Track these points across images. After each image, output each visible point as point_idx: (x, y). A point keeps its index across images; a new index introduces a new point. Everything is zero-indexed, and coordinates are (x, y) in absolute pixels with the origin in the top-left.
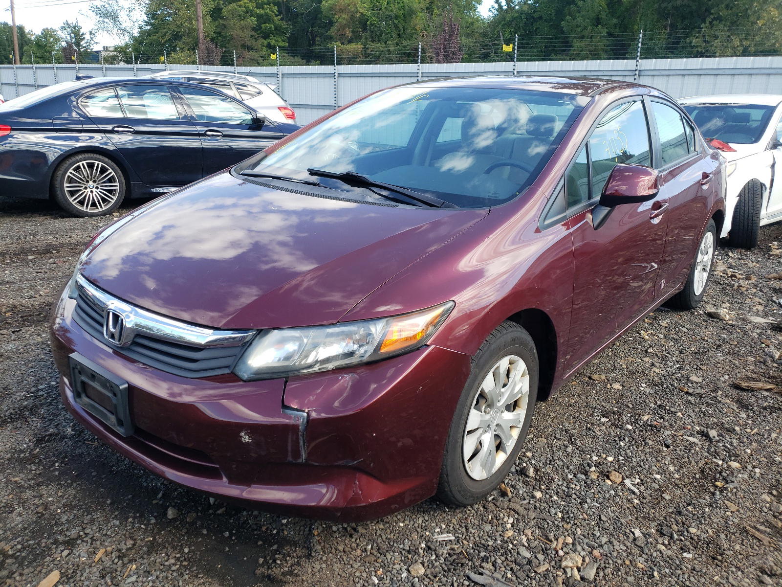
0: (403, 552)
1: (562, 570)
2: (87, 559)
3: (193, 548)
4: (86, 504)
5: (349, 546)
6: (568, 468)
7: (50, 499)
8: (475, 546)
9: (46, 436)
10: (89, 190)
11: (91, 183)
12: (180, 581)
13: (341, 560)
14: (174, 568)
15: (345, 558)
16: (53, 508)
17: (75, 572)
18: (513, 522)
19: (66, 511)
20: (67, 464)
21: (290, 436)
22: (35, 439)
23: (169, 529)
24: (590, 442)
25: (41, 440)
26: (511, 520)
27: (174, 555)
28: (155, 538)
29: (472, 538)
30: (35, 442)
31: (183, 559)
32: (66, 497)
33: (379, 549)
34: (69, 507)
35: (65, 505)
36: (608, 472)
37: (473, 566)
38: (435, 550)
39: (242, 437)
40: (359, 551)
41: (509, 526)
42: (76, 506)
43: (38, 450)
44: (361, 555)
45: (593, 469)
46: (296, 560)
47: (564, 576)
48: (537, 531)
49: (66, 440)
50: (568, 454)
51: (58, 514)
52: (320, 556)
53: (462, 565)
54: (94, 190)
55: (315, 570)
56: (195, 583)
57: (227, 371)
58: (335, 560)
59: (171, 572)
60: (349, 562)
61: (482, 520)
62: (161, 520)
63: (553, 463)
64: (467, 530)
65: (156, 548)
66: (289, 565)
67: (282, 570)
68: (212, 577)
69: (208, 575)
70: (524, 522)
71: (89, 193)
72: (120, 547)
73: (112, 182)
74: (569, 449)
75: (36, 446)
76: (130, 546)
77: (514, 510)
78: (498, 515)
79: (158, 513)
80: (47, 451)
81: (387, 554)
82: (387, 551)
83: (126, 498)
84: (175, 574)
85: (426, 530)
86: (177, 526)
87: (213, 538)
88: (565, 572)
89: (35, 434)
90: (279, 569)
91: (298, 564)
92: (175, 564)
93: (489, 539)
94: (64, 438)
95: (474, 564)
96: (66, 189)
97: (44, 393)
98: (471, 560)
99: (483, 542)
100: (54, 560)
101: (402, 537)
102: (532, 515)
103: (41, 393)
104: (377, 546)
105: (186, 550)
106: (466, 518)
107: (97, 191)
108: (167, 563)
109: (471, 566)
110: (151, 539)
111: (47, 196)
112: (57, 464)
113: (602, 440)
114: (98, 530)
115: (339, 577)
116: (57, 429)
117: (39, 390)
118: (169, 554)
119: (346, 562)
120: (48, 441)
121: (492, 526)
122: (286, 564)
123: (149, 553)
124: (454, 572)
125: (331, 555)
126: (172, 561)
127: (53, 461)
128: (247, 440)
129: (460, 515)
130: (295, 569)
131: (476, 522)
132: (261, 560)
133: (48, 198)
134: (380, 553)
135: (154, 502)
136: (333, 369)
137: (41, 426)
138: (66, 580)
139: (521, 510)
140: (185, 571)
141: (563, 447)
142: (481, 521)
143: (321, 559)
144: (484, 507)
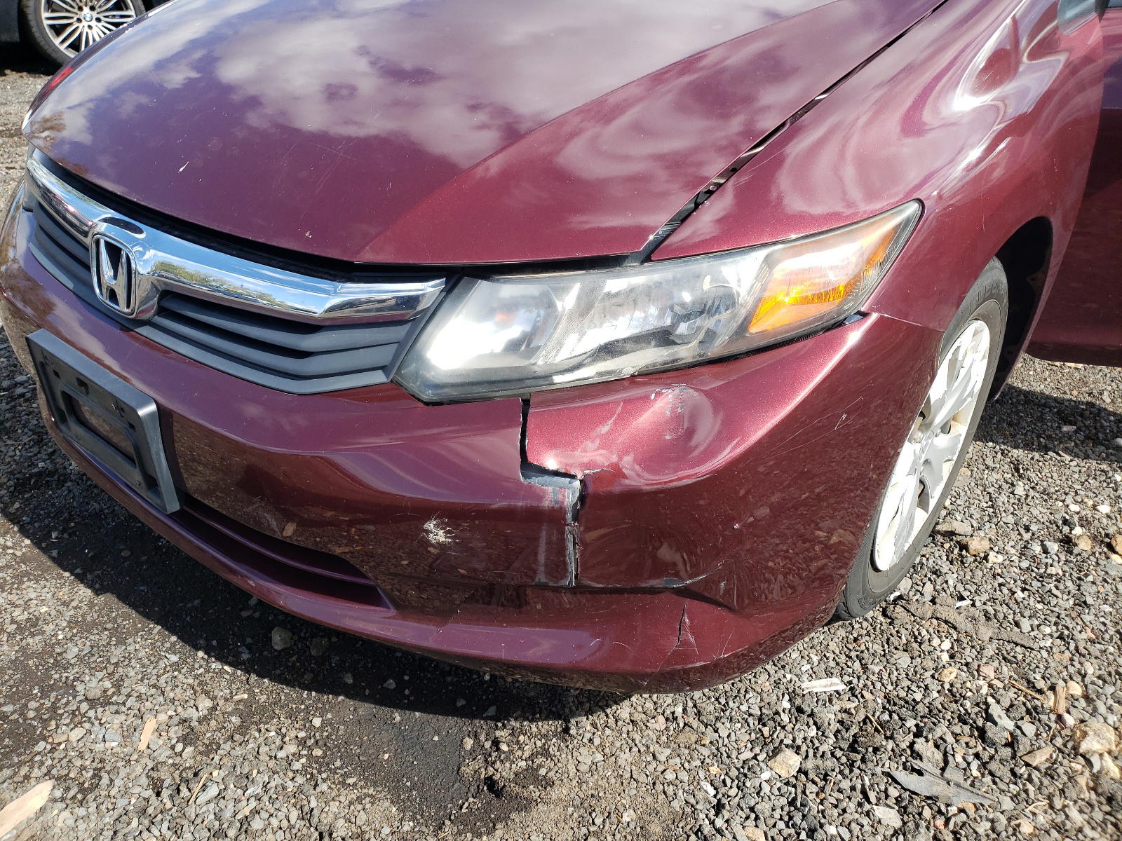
0: (751, 720)
1: (1081, 759)
2: (120, 745)
3: (329, 716)
4: (114, 620)
5: (640, 709)
6: (1027, 529)
7: (44, 609)
8: (889, 702)
9: (31, 476)
10: (85, 23)
11: (86, 10)
12: (313, 798)
13: (630, 742)
14: (297, 766)
15: (637, 737)
16: (49, 629)
17: (97, 775)
18: (952, 648)
19: (75, 635)
20: (74, 533)
21: (544, 534)
22: (12, 483)
23: (278, 672)
24: (1055, 475)
25: (23, 485)
26: (947, 645)
27: (293, 734)
28: (252, 694)
29: (878, 685)
30: (12, 489)
31: (312, 741)
32: (74, 604)
33: (699, 714)
34: (81, 626)
35: (72, 623)
36: (1107, 535)
37: (897, 750)
38: (812, 715)
39: (428, 532)
40: (661, 719)
41: (945, 657)
42: (94, 623)
43: (17, 505)
44: (667, 728)
45: (1078, 531)
46: (539, 744)
47: (1087, 773)
48: (1005, 669)
49: (69, 484)
50: (1019, 500)
51: (58, 643)
52: (588, 735)
53: (876, 750)
54: (94, 23)
55: (583, 768)
56: (342, 799)
57: (379, 378)
58: (618, 744)
59: (291, 774)
60: (648, 748)
61: (888, 643)
62: (261, 654)
63: (995, 520)
64: (865, 668)
65: (256, 719)
66: (527, 754)
67: (514, 766)
68: (375, 784)
69: (366, 779)
70: (973, 647)
71: (86, 29)
72: (184, 715)
73: (122, 10)
74: (1020, 490)
75: (13, 496)
76: (205, 712)
77: (946, 622)
78: (916, 633)
79: (252, 638)
80: (36, 508)
81: (719, 725)
82: (717, 719)
83: (190, 605)
84: (300, 780)
85: (783, 667)
86: (294, 664)
87: (367, 692)
88: (1089, 763)
89: (12, 473)
90: (507, 765)
91: (545, 752)
92: (298, 756)
93: (914, 688)
94: (65, 481)
95: (897, 745)
96: (46, 23)
97: (25, 391)
98: (892, 737)
99: (902, 694)
100: (53, 750)
101: (740, 685)
102: (986, 632)
103: (20, 390)
104: (695, 706)
105: (317, 722)
106: (856, 640)
107: (100, 25)
108: (281, 754)
109: (893, 750)
110: (246, 696)
111: (16, 37)
112: (54, 535)
113: (1077, 469)
114: (140, 676)
115: (633, 784)
116: (53, 461)
117: (16, 385)
118: (284, 730)
119: (643, 749)
120: (36, 486)
121: (912, 658)
122: (519, 753)
123: (243, 729)
124: (863, 766)
125: (608, 732)
126: (292, 748)
127: (48, 526)
128: (442, 539)
129: (841, 633)
130: (540, 766)
131: (878, 648)
132: (469, 743)
133: (18, 40)
134: (702, 722)
135: (245, 614)
136: (633, 376)
137: (21, 456)
138: (80, 796)
139: (961, 622)
140: (320, 773)
141: (1006, 486)
142: (886, 646)
143: (591, 740)
144: (884, 614)
